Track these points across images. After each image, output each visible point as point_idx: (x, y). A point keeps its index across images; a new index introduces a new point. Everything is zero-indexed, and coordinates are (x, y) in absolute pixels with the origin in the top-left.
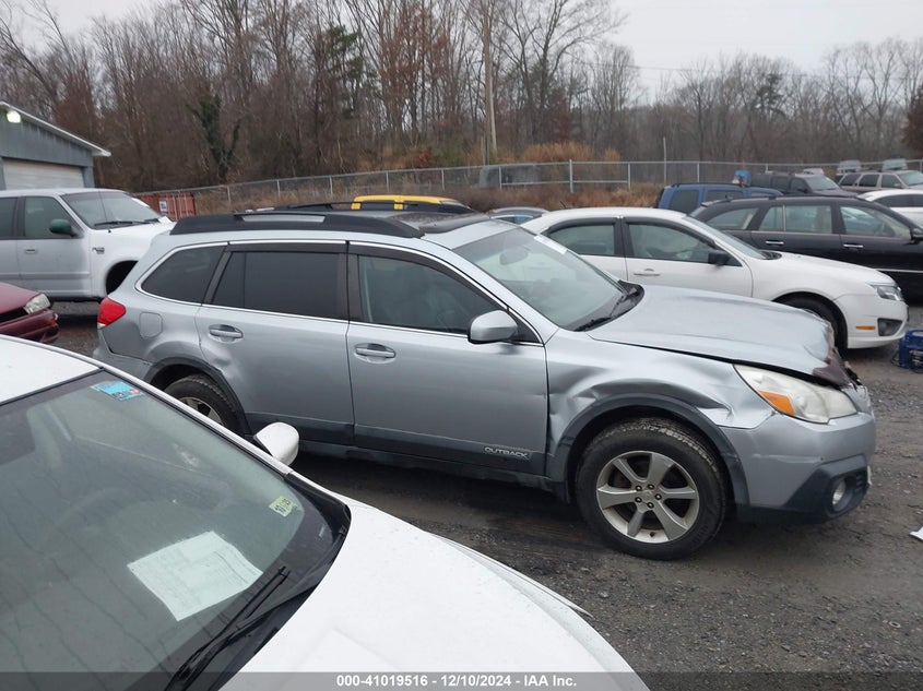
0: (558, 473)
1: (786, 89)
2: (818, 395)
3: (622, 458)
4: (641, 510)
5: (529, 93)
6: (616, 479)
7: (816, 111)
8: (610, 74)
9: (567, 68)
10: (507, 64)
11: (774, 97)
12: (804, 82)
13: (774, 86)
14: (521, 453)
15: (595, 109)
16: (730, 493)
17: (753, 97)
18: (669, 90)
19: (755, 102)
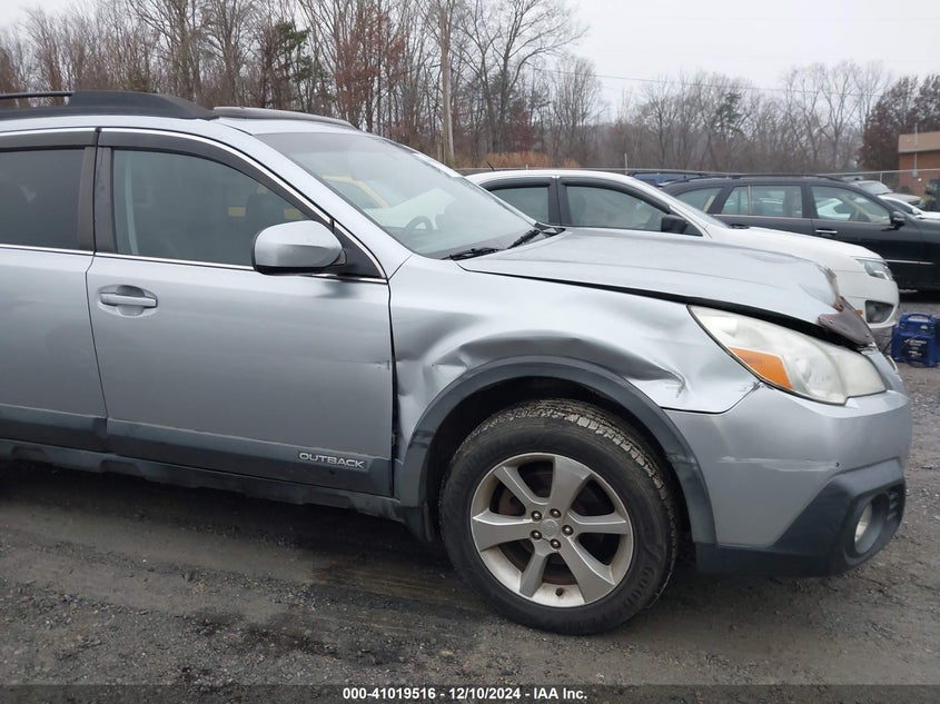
0: (410, 491)
1: (745, 109)
2: (830, 357)
3: (507, 465)
4: (541, 552)
5: (490, 103)
6: (501, 500)
7: (774, 132)
8: (571, 88)
9: (528, 80)
10: (468, 73)
11: (733, 117)
12: (761, 103)
13: (733, 105)
14: (355, 460)
15: (556, 123)
16: (684, 525)
17: (713, 115)
18: (631, 106)
19: (714, 121)
